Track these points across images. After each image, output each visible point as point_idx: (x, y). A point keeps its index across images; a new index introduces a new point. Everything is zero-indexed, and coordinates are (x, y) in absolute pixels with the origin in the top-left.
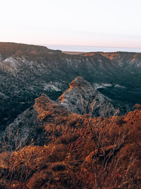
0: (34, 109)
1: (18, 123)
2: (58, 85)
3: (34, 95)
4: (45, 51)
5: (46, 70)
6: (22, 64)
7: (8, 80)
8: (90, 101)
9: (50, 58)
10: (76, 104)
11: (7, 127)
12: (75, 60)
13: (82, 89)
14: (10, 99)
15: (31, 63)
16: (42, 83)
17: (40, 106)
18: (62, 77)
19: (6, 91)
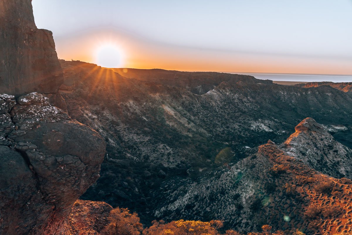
0: (258, 158)
1: (236, 173)
2: (269, 124)
3: (239, 134)
4: (252, 82)
5: (254, 105)
6: (225, 97)
7: (210, 115)
8: (325, 152)
9: (259, 91)
10: (306, 155)
11: (222, 174)
12: (292, 93)
13: (312, 134)
14: (212, 137)
15: (236, 95)
16: (248, 120)
17: (267, 156)
18: (274, 114)
19: (208, 128)
